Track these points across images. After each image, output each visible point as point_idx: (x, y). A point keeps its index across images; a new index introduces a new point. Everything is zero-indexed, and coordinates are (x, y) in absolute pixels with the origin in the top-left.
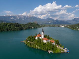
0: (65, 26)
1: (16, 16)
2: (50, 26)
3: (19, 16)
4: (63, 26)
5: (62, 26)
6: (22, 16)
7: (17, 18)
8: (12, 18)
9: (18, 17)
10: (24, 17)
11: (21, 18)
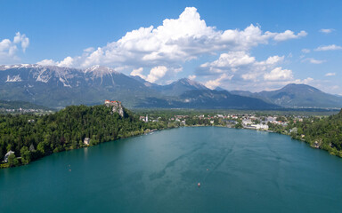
0: (270, 125)
1: (34, 70)
2: (191, 122)
3: (50, 72)
4: (257, 122)
5: (258, 126)
7: (39, 79)
9: (44, 74)
10: (72, 76)
11: (58, 79)
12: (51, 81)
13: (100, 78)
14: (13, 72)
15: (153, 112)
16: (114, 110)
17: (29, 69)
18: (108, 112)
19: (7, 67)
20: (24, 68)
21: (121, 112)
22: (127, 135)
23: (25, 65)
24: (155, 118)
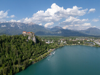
1: (10, 23)
3: (15, 24)
6: (19, 23)
7: (12, 26)
8: (3, 25)
9: (13, 25)
10: (22, 25)
11: (17, 26)
12: (15, 27)
13: (30, 26)
14: (3, 24)
15: (49, 37)
16: (29, 38)
17: (9, 23)
18: (24, 40)
19: (2, 22)
20: (7, 23)
21: (34, 40)
22: (37, 59)
23: (7, 22)
24: (51, 40)
